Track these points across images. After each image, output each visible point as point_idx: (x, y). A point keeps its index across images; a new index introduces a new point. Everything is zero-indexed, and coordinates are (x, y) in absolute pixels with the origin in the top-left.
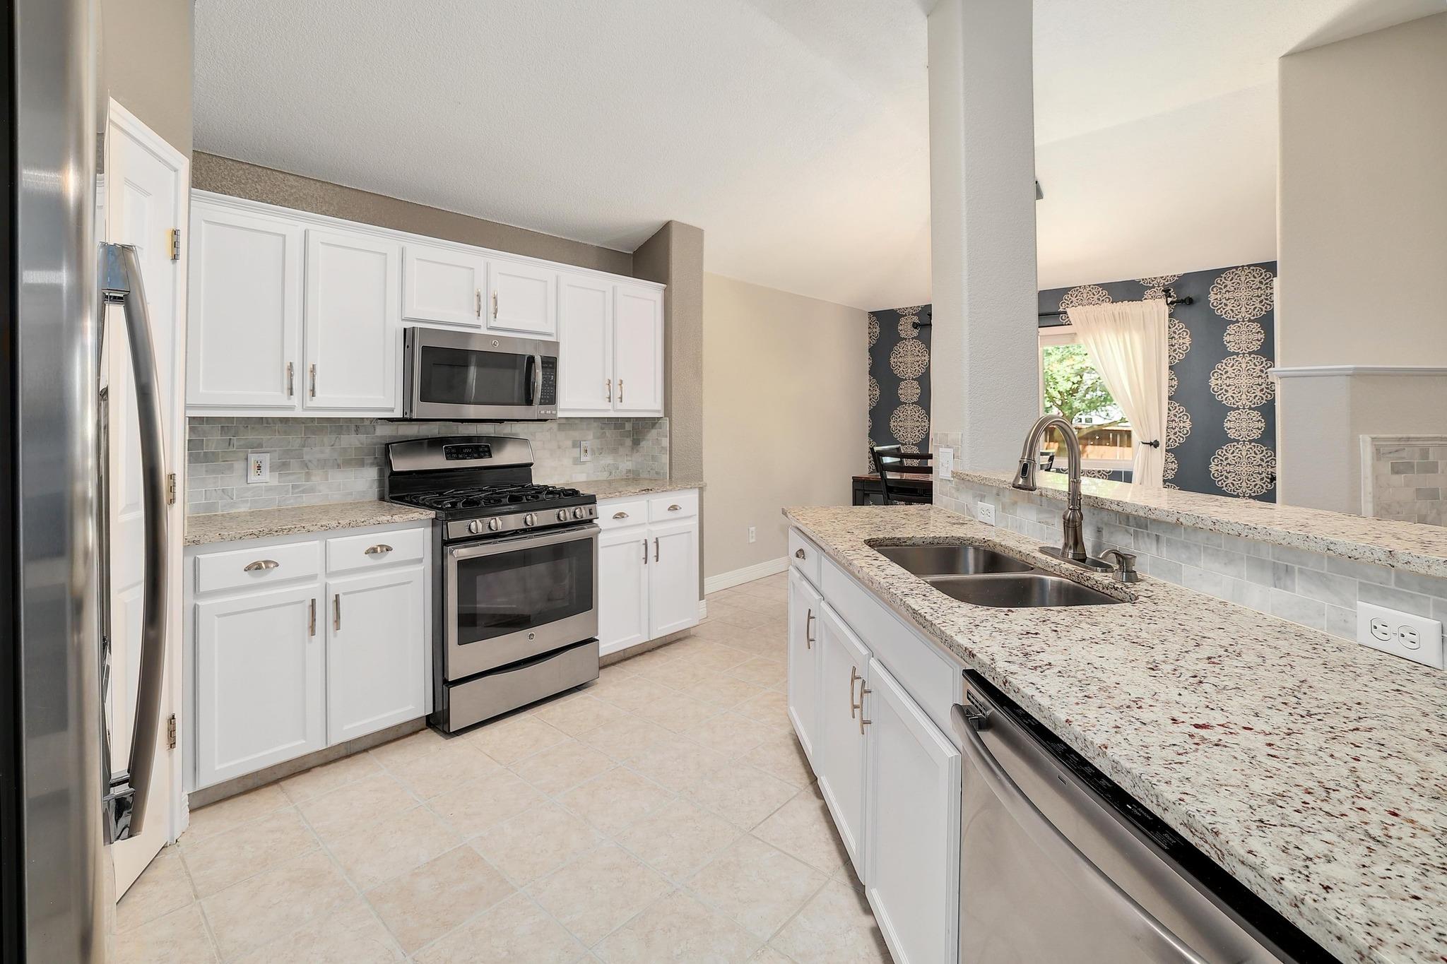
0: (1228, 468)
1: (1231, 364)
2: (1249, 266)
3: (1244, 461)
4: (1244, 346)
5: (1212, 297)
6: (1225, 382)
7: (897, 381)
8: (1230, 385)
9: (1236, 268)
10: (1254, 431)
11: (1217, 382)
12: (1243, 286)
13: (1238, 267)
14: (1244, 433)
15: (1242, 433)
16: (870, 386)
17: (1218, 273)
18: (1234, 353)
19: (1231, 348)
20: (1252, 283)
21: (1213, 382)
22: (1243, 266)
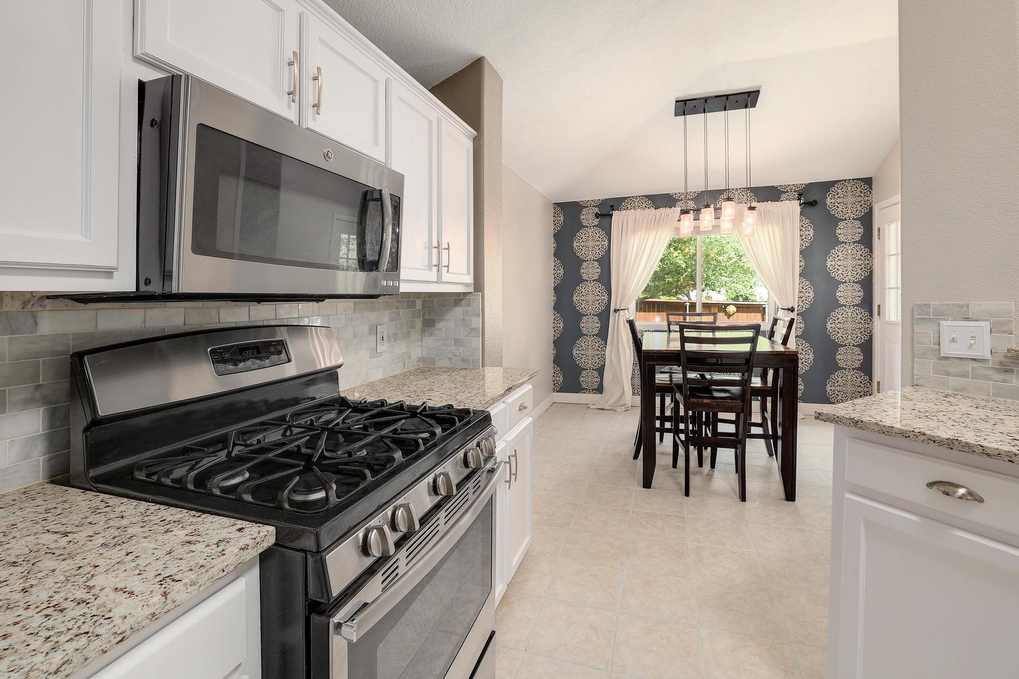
0: (839, 326)
1: (841, 250)
2: (853, 180)
3: (850, 320)
4: (850, 237)
5: (828, 201)
6: (837, 263)
7: (580, 262)
8: (840, 265)
9: (845, 180)
10: (856, 298)
11: (832, 263)
12: (849, 194)
13: (847, 180)
14: (849, 300)
15: (848, 300)
16: (555, 266)
17: (833, 183)
18: (843, 242)
19: (842, 238)
20: (855, 192)
21: (829, 263)
22: (849, 180)
